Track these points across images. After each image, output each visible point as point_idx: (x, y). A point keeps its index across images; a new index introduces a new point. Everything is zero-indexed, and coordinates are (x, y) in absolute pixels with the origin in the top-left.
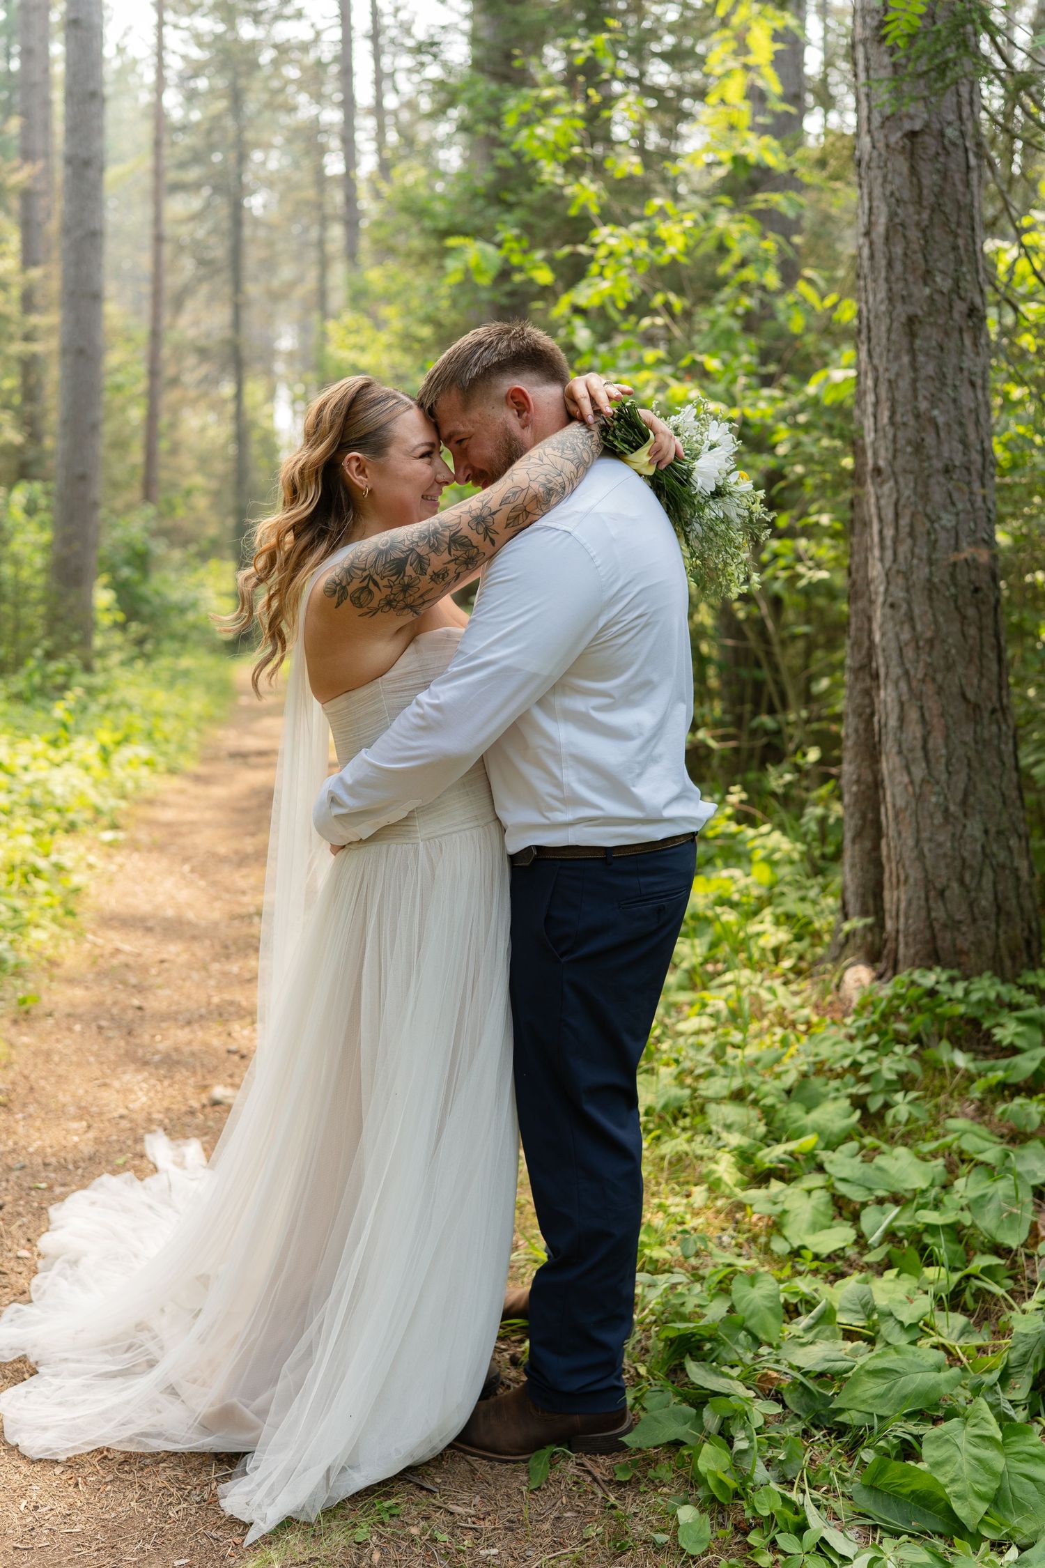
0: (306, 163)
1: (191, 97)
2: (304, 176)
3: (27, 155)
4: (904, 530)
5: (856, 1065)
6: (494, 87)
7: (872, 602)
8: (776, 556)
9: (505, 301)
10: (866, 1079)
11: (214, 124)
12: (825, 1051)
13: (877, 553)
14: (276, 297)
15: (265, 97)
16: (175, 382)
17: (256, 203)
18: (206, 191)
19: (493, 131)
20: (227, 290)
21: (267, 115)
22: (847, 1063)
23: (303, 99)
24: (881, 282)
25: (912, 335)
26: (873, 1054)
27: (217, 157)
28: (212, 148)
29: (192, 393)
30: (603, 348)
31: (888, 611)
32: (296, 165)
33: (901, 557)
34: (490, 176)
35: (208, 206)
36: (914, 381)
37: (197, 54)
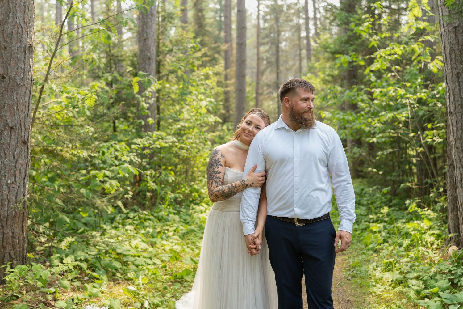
0: (296, 34)
1: (265, 21)
2: (296, 38)
3: (226, 42)
4: (459, 128)
5: (450, 271)
6: (347, 15)
7: (452, 147)
8: (427, 135)
9: (351, 69)
10: (453, 274)
11: (272, 27)
12: (442, 267)
13: (452, 134)
14: (288, 70)
15: (285, 18)
16: (262, 94)
17: (283, 45)
18: (270, 44)
19: (347, 27)
20: (275, 69)
21: (285, 23)
22: (448, 270)
23: (294, 18)
24: (449, 64)
25: (458, 77)
26: (455, 268)
27: (272, 35)
28: (271, 33)
29: (266, 97)
30: (379, 81)
31: (456, 149)
32: (293, 35)
33: (459, 135)
34: (346, 38)
35: (270, 48)
36: (460, 89)
37: (267, 10)
